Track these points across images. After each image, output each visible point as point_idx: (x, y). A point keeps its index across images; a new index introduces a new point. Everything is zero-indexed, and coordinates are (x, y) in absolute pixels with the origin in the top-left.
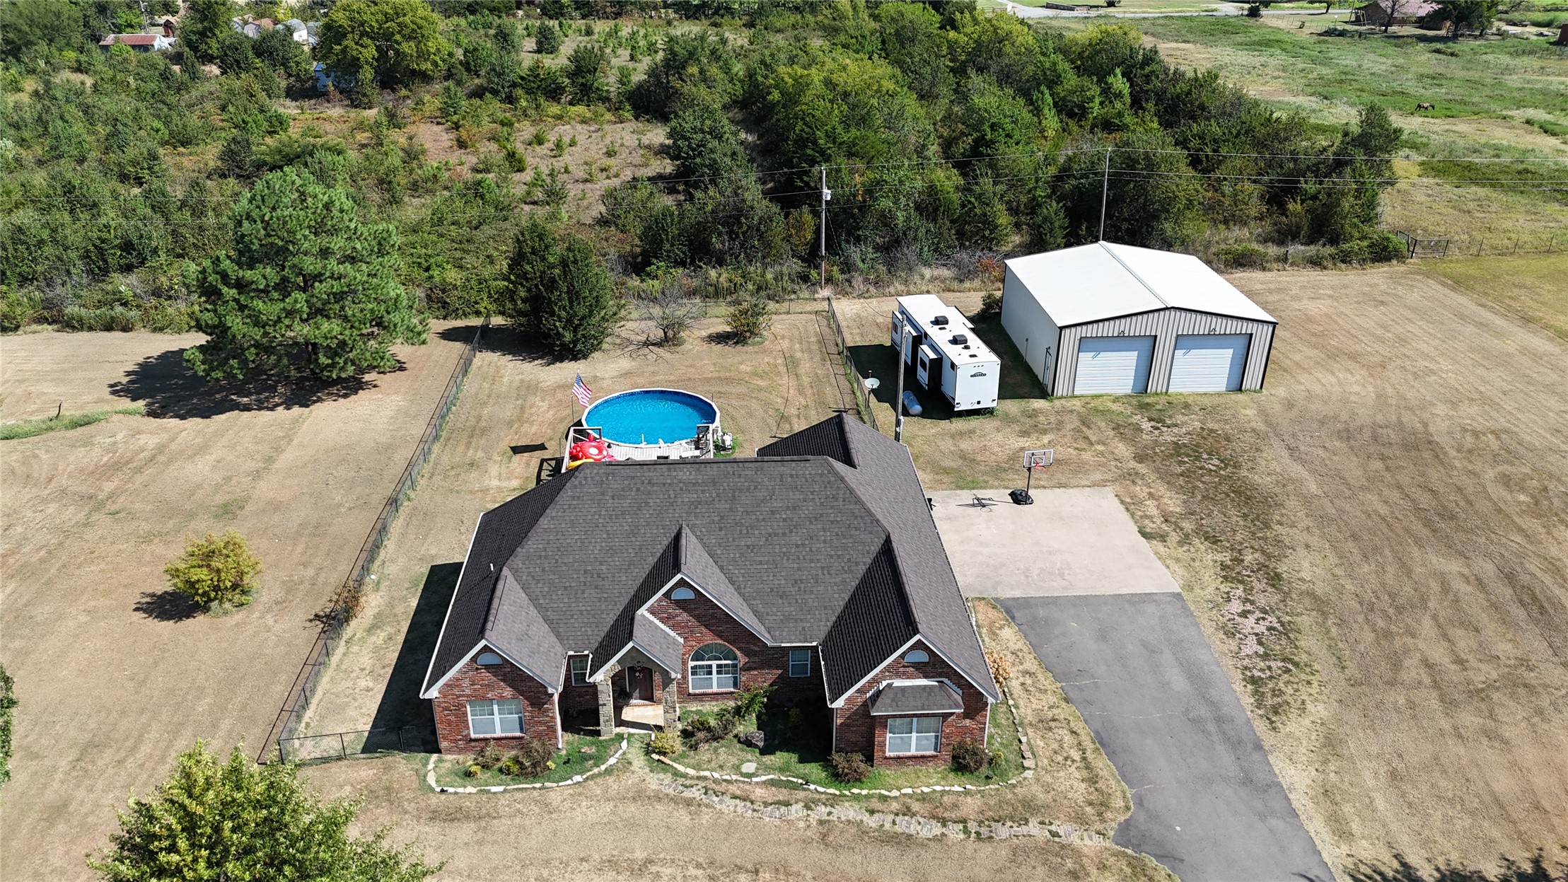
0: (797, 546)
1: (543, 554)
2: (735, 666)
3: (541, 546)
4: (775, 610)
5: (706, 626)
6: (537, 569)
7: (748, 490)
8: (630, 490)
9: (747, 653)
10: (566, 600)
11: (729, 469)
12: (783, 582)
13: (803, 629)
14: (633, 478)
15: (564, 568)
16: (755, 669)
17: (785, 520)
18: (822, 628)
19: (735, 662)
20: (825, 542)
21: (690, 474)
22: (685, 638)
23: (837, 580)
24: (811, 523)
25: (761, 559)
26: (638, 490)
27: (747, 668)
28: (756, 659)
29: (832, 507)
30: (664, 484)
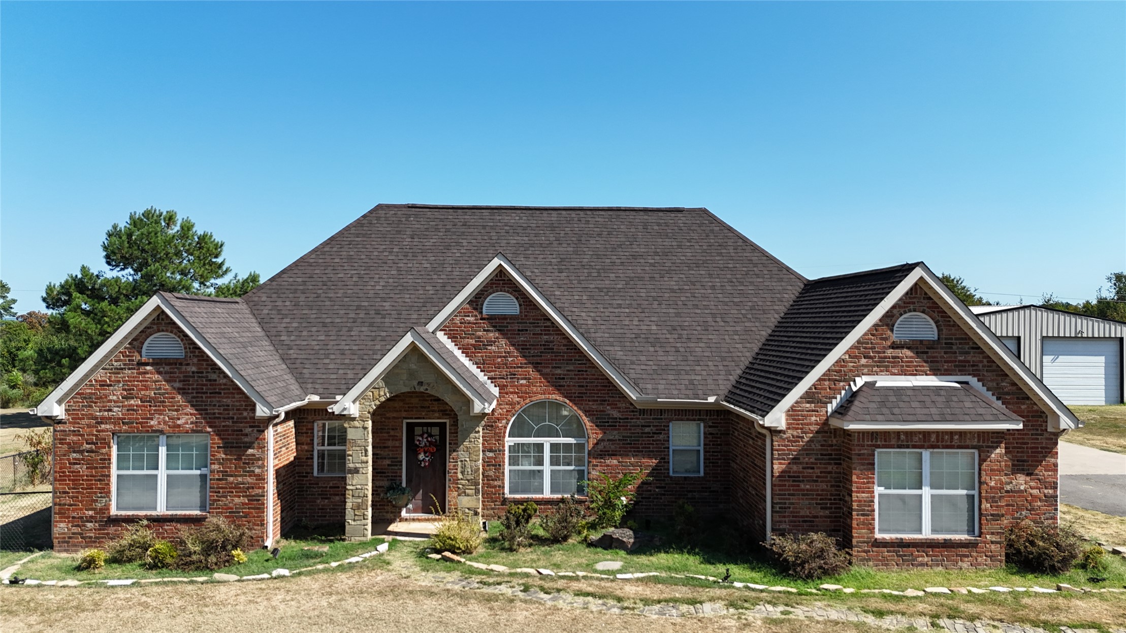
0: (673, 291)
1: (301, 287)
2: (580, 447)
3: (300, 280)
4: (643, 358)
5: (537, 366)
6: (288, 303)
7: (599, 235)
8: (437, 230)
9: (602, 422)
10: (323, 338)
11: (573, 215)
12: (654, 327)
13: (691, 382)
14: (441, 220)
15: (328, 303)
16: (613, 455)
17: (652, 265)
18: (720, 382)
19: (582, 441)
20: (713, 288)
21: (521, 218)
22: (502, 387)
23: (738, 328)
24: (690, 268)
25: (620, 302)
26: (447, 231)
27: (599, 453)
28: (615, 435)
29: (720, 254)
30: (484, 227)
